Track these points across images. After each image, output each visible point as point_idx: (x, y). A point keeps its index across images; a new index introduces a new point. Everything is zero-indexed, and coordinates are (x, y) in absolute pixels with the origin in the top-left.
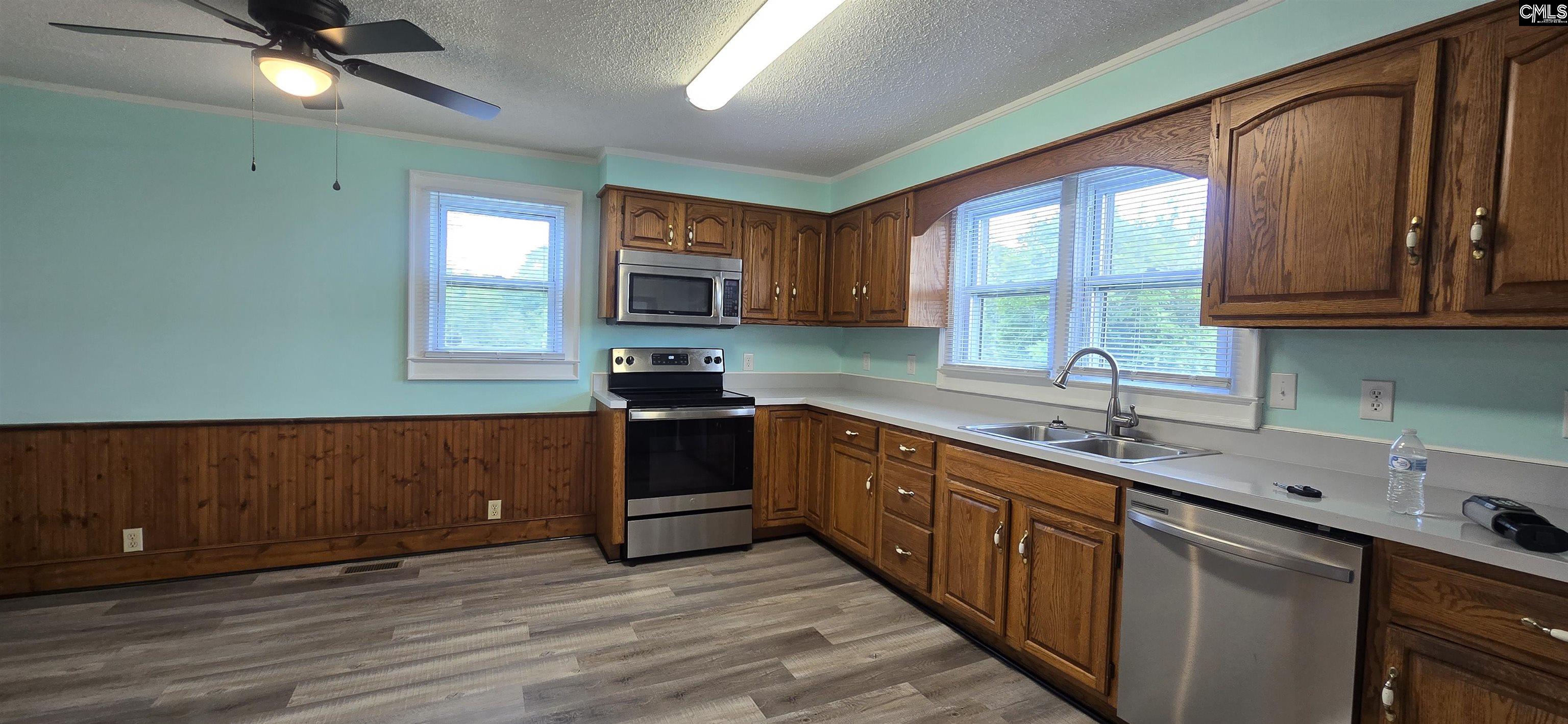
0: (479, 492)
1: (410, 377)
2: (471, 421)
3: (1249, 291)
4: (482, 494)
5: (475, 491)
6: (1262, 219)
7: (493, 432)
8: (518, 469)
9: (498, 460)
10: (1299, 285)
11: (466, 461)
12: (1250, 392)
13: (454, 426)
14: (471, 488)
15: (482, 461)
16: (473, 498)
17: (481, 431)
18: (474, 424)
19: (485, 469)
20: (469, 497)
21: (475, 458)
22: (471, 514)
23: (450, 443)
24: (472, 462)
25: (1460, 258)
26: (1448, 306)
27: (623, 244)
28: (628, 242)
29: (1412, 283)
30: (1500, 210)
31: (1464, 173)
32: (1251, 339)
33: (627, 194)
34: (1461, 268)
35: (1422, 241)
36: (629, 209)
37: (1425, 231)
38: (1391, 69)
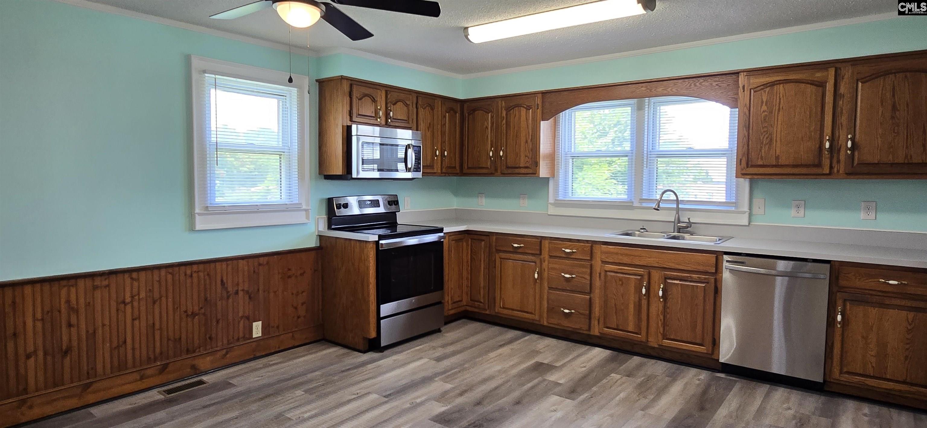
0: (246, 317)
1: (198, 228)
2: (240, 261)
3: (760, 162)
4: (248, 318)
5: (242, 317)
6: (766, 131)
7: (254, 269)
8: (272, 295)
9: (258, 290)
10: (782, 162)
11: (237, 293)
12: (746, 208)
13: (227, 265)
14: (241, 314)
15: (247, 292)
16: (242, 322)
17: (246, 268)
18: (241, 261)
19: (250, 298)
20: (239, 322)
21: (243, 290)
22: (241, 335)
23: (224, 279)
24: (241, 293)
25: (842, 153)
26: (838, 171)
27: (351, 120)
28: (355, 119)
29: (826, 162)
30: (857, 136)
31: (844, 120)
32: (745, 183)
33: (353, 83)
34: (842, 157)
35: (831, 145)
36: (355, 95)
37: (832, 141)
38: (819, 75)
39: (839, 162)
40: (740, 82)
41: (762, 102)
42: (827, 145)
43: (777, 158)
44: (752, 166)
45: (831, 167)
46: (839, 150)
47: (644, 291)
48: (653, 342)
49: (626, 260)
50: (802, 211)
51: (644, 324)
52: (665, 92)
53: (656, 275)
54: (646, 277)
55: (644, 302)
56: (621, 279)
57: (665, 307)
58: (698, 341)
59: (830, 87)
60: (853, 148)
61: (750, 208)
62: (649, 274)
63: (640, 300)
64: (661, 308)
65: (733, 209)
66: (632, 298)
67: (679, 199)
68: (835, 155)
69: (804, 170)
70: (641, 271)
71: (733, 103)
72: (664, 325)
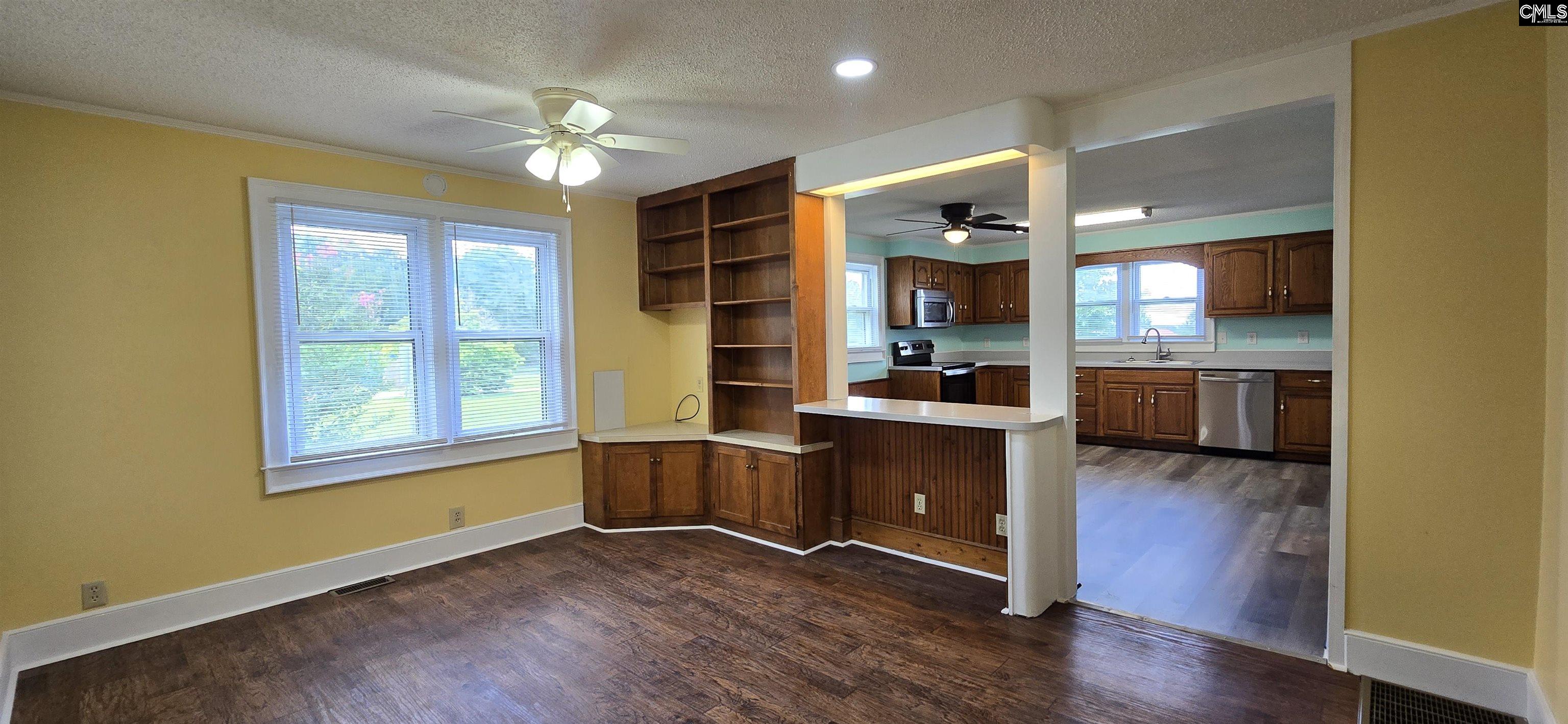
3: (1222, 306)
6: (1225, 285)
10: (1238, 305)
25: (1281, 297)
26: (1279, 311)
27: (914, 286)
28: (917, 286)
29: (1270, 304)
30: (1290, 286)
31: (1281, 276)
32: (1211, 322)
33: (916, 259)
34: (1281, 301)
35: (1272, 293)
36: (917, 268)
37: (1273, 291)
38: (1262, 246)
39: (1279, 304)
40: (1205, 250)
41: (1222, 265)
42: (1270, 293)
43: (1235, 303)
44: (1216, 309)
45: (1274, 308)
46: (1279, 296)
47: (1139, 400)
48: (1147, 437)
49: (1124, 379)
50: (1255, 340)
51: (1140, 423)
52: (1147, 257)
53: (1148, 389)
54: (1141, 391)
55: (1140, 409)
56: (1121, 393)
57: (1156, 411)
58: (1182, 433)
59: (1270, 254)
60: (1287, 295)
61: (1216, 339)
62: (1143, 387)
63: (1136, 407)
64: (1153, 412)
65: (1203, 341)
66: (1130, 407)
67: (1161, 335)
68: (1276, 300)
69: (1255, 311)
70: (1136, 386)
71: (1200, 265)
72: (1156, 423)
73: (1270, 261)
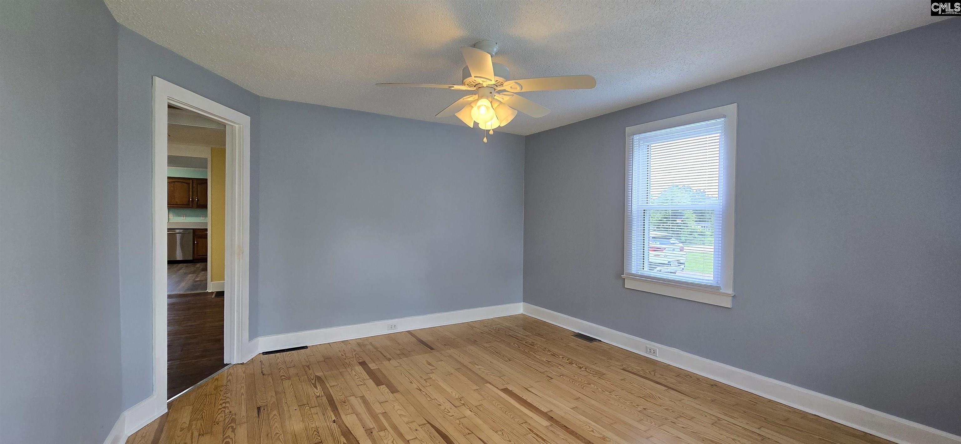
3: (172, 203)
12: (169, 217)
26: (194, 207)
30: (199, 198)
31: (195, 193)
34: (195, 203)
37: (192, 199)
38: (187, 181)
41: (171, 186)
43: (177, 203)
45: (192, 205)
50: (185, 217)
59: (191, 185)
60: (197, 201)
68: (193, 203)
69: (185, 206)
73: (191, 187)
